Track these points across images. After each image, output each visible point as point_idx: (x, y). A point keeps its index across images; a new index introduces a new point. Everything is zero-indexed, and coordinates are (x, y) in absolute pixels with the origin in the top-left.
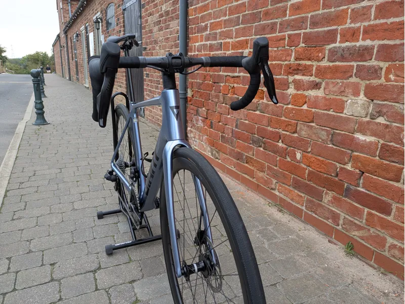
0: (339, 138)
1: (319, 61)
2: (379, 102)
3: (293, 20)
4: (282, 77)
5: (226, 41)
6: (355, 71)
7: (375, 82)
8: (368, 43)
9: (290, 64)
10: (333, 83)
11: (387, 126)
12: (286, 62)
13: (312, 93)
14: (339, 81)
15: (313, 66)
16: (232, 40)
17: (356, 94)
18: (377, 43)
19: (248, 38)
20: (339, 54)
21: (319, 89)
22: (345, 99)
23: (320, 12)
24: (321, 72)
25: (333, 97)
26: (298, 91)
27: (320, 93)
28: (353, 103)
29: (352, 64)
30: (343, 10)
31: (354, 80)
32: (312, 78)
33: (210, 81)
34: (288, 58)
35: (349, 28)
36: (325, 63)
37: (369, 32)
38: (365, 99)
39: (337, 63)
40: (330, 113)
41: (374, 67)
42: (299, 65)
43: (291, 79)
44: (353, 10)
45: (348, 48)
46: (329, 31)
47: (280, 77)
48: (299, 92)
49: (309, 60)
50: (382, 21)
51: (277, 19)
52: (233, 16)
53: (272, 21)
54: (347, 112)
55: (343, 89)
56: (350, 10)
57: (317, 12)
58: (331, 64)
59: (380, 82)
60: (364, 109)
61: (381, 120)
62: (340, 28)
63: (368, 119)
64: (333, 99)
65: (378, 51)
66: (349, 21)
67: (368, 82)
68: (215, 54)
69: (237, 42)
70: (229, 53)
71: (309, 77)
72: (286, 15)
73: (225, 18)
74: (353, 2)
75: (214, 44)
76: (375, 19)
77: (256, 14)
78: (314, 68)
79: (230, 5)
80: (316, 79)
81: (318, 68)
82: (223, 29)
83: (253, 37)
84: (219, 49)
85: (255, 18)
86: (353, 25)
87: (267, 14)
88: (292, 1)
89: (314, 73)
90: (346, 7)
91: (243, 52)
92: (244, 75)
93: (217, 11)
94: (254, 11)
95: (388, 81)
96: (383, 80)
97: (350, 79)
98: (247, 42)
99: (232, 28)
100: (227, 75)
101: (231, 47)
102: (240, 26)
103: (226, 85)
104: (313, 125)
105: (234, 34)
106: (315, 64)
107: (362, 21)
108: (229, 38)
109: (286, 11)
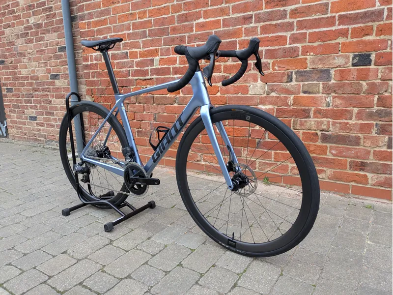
1: (225, 61)
2: (270, 84)
3: (199, 34)
5: (132, 50)
6: (252, 66)
7: (266, 72)
11: (278, 97)
15: (221, 65)
16: (139, 50)
17: (255, 80)
18: (264, 48)
19: (157, 48)
22: (248, 85)
23: (222, 29)
24: (228, 69)
25: (239, 84)
28: (254, 87)
29: (250, 62)
30: (239, 28)
31: (252, 72)
32: (221, 74)
35: (245, 40)
36: (230, 63)
38: (262, 83)
40: (239, 95)
41: (264, 63)
44: (245, 28)
46: (230, 42)
50: (265, 35)
51: (184, 33)
52: (138, 31)
53: (180, 35)
54: (251, 92)
55: (246, 79)
56: (243, 29)
57: (219, 29)
58: (235, 63)
59: (269, 71)
60: (262, 89)
61: (273, 94)
62: (238, 39)
63: (265, 95)
64: (240, 86)
65: (265, 53)
66: (243, 35)
68: (120, 62)
69: (145, 51)
70: (137, 60)
71: (219, 73)
72: (193, 31)
73: (129, 32)
74: (245, 24)
75: (118, 54)
76: (261, 34)
77: (164, 29)
78: (222, 67)
79: (133, 21)
80: (225, 74)
81: (225, 67)
82: (127, 41)
83: (163, 47)
84: (125, 58)
85: (163, 32)
86: (246, 38)
87: (174, 30)
88: (197, 21)
89: (222, 70)
90: (240, 27)
91: (154, 59)
92: (158, 77)
93: (117, 25)
94: (161, 27)
95: (275, 70)
96: (271, 70)
97: (250, 72)
98: (157, 51)
99: (138, 40)
100: (138, 79)
101: (139, 56)
102: (147, 38)
103: (137, 87)
104: (227, 105)
105: (141, 45)
106: (223, 64)
107: (253, 35)
108: (136, 48)
109: (192, 28)
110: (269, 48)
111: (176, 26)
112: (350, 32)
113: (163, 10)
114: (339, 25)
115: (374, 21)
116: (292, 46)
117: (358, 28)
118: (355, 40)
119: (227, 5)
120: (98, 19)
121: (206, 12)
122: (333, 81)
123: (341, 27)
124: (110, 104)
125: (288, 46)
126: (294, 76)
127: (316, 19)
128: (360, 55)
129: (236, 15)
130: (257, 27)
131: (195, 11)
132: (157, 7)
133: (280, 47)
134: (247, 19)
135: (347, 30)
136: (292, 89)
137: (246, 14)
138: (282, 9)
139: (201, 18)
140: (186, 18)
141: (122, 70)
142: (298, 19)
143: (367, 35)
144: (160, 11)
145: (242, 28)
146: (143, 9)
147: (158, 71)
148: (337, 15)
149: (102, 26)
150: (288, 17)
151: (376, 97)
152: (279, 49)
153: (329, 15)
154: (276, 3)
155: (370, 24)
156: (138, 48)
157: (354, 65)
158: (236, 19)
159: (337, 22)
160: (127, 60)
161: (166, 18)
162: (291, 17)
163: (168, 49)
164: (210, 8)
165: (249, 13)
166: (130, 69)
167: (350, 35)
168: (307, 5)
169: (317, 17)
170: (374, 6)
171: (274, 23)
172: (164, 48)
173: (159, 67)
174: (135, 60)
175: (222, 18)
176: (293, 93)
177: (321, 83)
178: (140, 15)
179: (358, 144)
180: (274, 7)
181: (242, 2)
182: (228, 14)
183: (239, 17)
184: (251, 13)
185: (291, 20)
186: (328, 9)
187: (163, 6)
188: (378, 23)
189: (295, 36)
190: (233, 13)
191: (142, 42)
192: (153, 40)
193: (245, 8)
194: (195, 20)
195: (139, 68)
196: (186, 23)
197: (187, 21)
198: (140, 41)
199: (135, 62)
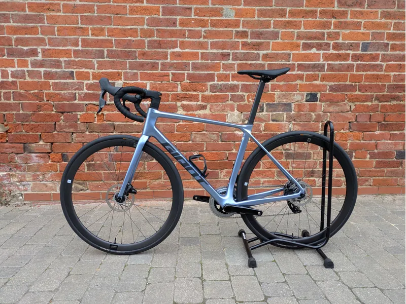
0: (226, 136)
1: (203, 91)
2: (245, 113)
3: (175, 63)
4: (171, 103)
5: (81, 70)
6: (230, 97)
7: (242, 103)
8: (235, 82)
9: (178, 94)
12: (173, 92)
13: (201, 112)
14: (220, 103)
15: (199, 95)
16: (92, 70)
17: (233, 110)
18: (240, 83)
19: (120, 71)
20: (218, 88)
21: (206, 109)
22: (226, 113)
23: (200, 61)
24: (205, 98)
25: (217, 113)
26: (188, 112)
27: (207, 112)
28: (231, 116)
29: (228, 93)
30: (217, 63)
31: (230, 102)
32: (199, 103)
33: (53, 111)
34: (174, 89)
35: (223, 74)
36: (208, 93)
37: (235, 77)
38: (238, 112)
39: (217, 93)
41: (240, 95)
42: (186, 94)
43: (179, 104)
44: (223, 64)
45: (224, 85)
46: (208, 74)
47: (168, 103)
49: (195, 91)
51: (157, 60)
52: (91, 49)
53: (152, 61)
54: (229, 120)
55: (223, 108)
57: (197, 61)
58: (213, 94)
59: (245, 103)
60: (239, 117)
62: (216, 73)
63: (241, 122)
64: (218, 114)
65: (242, 87)
66: (222, 70)
67: (238, 103)
68: (60, 82)
69: (102, 73)
70: (89, 82)
71: (196, 102)
72: (167, 59)
73: (77, 48)
74: (223, 60)
75: (56, 72)
77: (129, 52)
78: (200, 97)
79: (83, 37)
80: (202, 103)
81: (203, 97)
82: (73, 59)
83: (128, 71)
84: (69, 78)
85: (128, 55)
86: (224, 72)
87: (144, 54)
88: (172, 50)
89: (200, 99)
90: (219, 62)
91: (115, 83)
93: (56, 38)
94: (126, 49)
95: (249, 101)
96: (246, 102)
97: (227, 102)
98: (119, 74)
99: (91, 59)
100: (89, 104)
101: (91, 77)
102: (106, 59)
103: (88, 114)
104: (204, 132)
105: (96, 66)
106: (200, 94)
107: (231, 71)
108: (88, 68)
109: (167, 55)
110: (245, 83)
111: (146, 51)
112: (305, 76)
113: (130, 32)
114: (298, 71)
115: (320, 71)
117: (310, 74)
118: (308, 83)
119: (206, 40)
120: (20, 24)
121: (182, 42)
122: (293, 112)
123: (299, 72)
124: (40, 134)
126: (265, 107)
127: (281, 64)
128: (311, 94)
129: (215, 51)
130: (234, 64)
131: (170, 39)
132: (120, 27)
133: (254, 83)
134: (225, 56)
135: (303, 75)
136: (263, 118)
137: (224, 51)
138: (256, 52)
139: (177, 47)
140: (159, 44)
141: (63, 92)
142: (269, 62)
143: (315, 80)
144: (124, 32)
145: (220, 63)
146: (99, 26)
148: (296, 63)
149: (26, 34)
150: (261, 59)
151: (321, 124)
152: (253, 84)
153: (291, 62)
154: (251, 47)
155: (317, 73)
156: (91, 69)
157: (307, 101)
158: (214, 54)
159: (296, 69)
160: (72, 81)
161: (133, 41)
162: (263, 60)
163: (136, 74)
164: (187, 39)
165: (227, 51)
166: (77, 91)
167: (304, 79)
168: (275, 52)
169: (283, 63)
170: (319, 61)
171: (249, 62)
172: (130, 72)
174: (85, 82)
175: (200, 51)
176: (265, 121)
177: (285, 113)
178: (95, 32)
179: (310, 158)
180: (249, 49)
181: (220, 40)
182: (207, 49)
183: (217, 53)
184: (229, 51)
185: (263, 63)
186: (290, 58)
187: (129, 27)
188: (322, 73)
190: (211, 49)
191: (98, 62)
192: (113, 62)
193: (223, 46)
194: (170, 49)
195: (92, 92)
196: (159, 50)
197: (161, 48)
198: (95, 61)
199: (85, 84)
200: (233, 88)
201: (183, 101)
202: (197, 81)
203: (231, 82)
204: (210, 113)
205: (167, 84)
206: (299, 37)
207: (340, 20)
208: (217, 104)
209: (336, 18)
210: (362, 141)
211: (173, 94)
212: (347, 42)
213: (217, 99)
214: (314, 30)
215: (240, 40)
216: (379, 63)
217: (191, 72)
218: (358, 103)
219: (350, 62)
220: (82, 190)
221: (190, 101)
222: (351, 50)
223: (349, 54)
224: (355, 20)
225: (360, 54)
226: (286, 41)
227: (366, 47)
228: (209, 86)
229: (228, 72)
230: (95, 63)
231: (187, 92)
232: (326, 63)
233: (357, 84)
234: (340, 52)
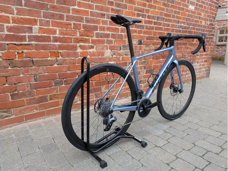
1: (92, 37)
2: (113, 51)
3: (75, 17)
4: (73, 44)
6: (106, 41)
7: (112, 45)
8: (108, 32)
9: (78, 38)
10: (99, 46)
11: (116, 57)
13: (91, 50)
14: (101, 45)
17: (107, 49)
18: (111, 33)
19: (36, 18)
20: (100, 35)
21: (93, 48)
22: (104, 51)
23: (90, 17)
24: (93, 42)
25: (100, 51)
27: (94, 50)
28: (107, 52)
29: (105, 39)
31: (106, 44)
32: (90, 44)
34: (75, 35)
36: (94, 38)
37: (108, 29)
38: (110, 50)
39: (100, 38)
40: (100, 57)
41: (111, 40)
42: (82, 38)
43: (78, 45)
44: (102, 20)
45: (103, 33)
46: (94, 26)
47: (71, 44)
48: (84, 51)
49: (87, 36)
51: (63, 13)
54: (106, 55)
55: (103, 48)
57: (88, 17)
58: (97, 39)
60: (111, 53)
61: (114, 56)
62: (99, 25)
63: (111, 57)
64: (101, 52)
65: (111, 35)
67: (110, 45)
69: (21, 18)
70: (9, 25)
71: (88, 44)
72: (70, 13)
74: (102, 17)
76: (109, 25)
77: (43, 4)
78: (90, 40)
80: (92, 44)
81: (92, 40)
83: (43, 18)
85: (42, 6)
86: (103, 25)
87: (54, 7)
88: (73, 7)
89: (90, 42)
90: (100, 18)
91: (32, 27)
92: (37, 43)
94: (40, 2)
95: (115, 44)
97: (105, 44)
98: (35, 21)
99: (10, 6)
100: (10, 44)
101: (11, 21)
102: (24, 7)
103: (9, 52)
104: (93, 63)
105: (15, 12)
106: (90, 38)
107: (106, 25)
108: (7, 13)
109: (69, 10)
110: (113, 33)
111: (56, 5)
112: (137, 31)
116: (121, 33)
117: (139, 30)
118: (139, 35)
119: (92, 3)
121: (79, 3)
123: (135, 29)
125: (120, 33)
126: (122, 48)
128: (140, 41)
129: (98, 11)
130: (108, 21)
133: (117, 33)
134: (103, 15)
136: (121, 54)
137: (102, 12)
139: (76, 6)
140: (64, 2)
143: (141, 33)
145: (100, 19)
147: (37, 38)
155: (142, 30)
156: (10, 14)
157: (138, 44)
158: (97, 13)
159: (134, 27)
163: (48, 22)
164: (81, 1)
165: (103, 12)
168: (126, 16)
170: (143, 23)
172: (44, 20)
173: (39, 35)
174: (6, 25)
175: (90, 10)
176: (122, 55)
179: (140, 74)
181: (100, 5)
182: (93, 9)
183: (99, 13)
184: (105, 12)
188: (144, 30)
189: (122, 29)
190: (96, 10)
191: (17, 9)
192: (31, 10)
193: (102, 9)
194: (72, 6)
195: (12, 33)
196: (64, 6)
197: (65, 4)
198: (14, 7)
199: (5, 27)
200: (107, 36)
201: (80, 42)
202: (89, 30)
203: (106, 32)
204: (96, 51)
205: (70, 30)
206: (135, 10)
207: (150, 4)
208: (99, 45)
209: (148, 2)
210: (157, 64)
211: (75, 38)
212: (152, 15)
213: (99, 42)
214: (141, 7)
215: (110, 7)
216: (162, 27)
217: (85, 23)
218: (155, 46)
219: (153, 25)
220: (6, 117)
221: (85, 43)
222: (153, 19)
223: (153, 21)
224: (155, 4)
225: (156, 22)
226: (130, 11)
227: (158, 18)
228: (95, 34)
229: (105, 26)
230: (14, 9)
231: (83, 37)
232: (145, 25)
233: (155, 36)
234: (150, 20)
